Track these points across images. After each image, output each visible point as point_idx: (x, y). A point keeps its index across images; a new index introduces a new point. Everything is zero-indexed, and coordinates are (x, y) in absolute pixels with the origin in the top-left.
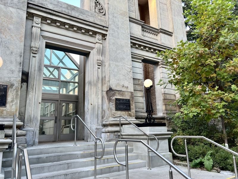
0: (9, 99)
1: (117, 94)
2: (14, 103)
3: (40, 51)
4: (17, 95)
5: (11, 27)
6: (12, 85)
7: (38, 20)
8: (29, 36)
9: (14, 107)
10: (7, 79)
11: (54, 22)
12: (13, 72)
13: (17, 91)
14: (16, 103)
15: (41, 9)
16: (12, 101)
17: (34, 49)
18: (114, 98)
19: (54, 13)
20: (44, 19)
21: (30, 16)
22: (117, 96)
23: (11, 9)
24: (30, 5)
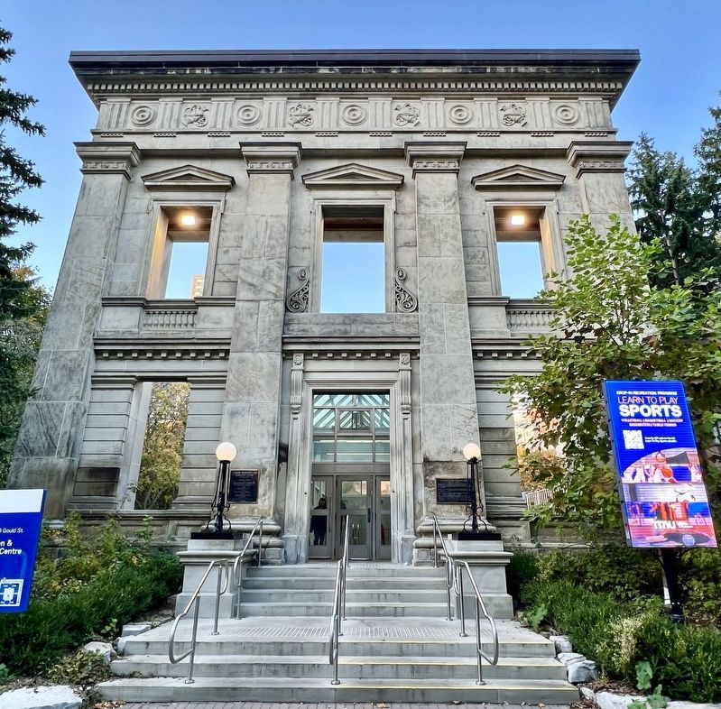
0: (261, 491)
1: (440, 470)
2: (267, 497)
3: (304, 406)
4: (270, 484)
5: (262, 382)
6: (264, 470)
7: (299, 358)
8: (286, 386)
9: (266, 502)
10: (258, 462)
11: (322, 353)
12: (264, 449)
13: (270, 479)
14: (270, 497)
15: (302, 340)
16: (264, 495)
17: (294, 406)
18: (433, 478)
19: (322, 340)
20: (307, 353)
21: (287, 355)
22: (439, 473)
23: (261, 355)
24: (286, 340)
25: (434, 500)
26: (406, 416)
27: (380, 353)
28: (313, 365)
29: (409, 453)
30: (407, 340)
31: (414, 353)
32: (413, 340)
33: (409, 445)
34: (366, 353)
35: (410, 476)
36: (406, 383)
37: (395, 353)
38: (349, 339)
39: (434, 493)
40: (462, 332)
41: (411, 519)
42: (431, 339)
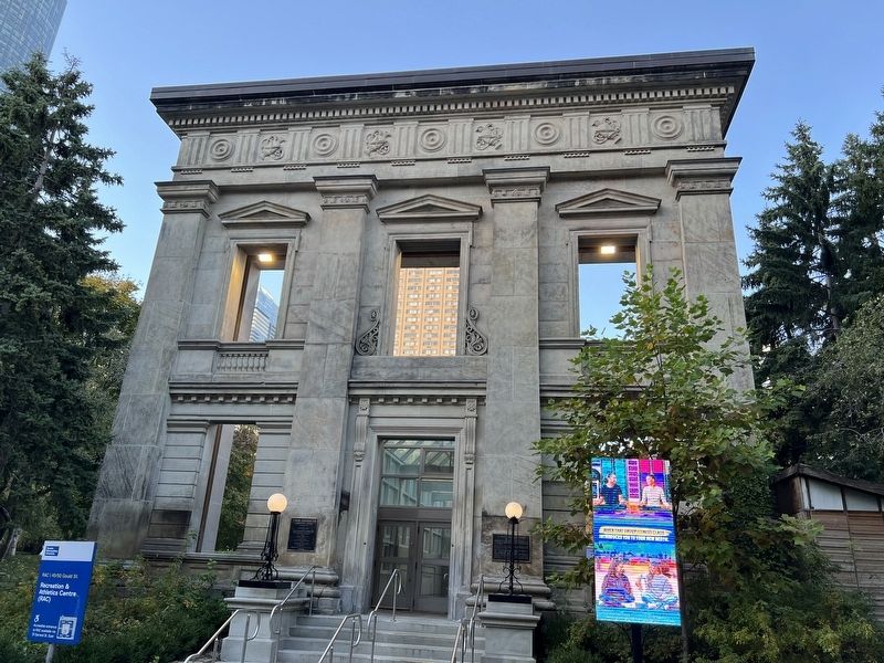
0: (319, 540)
1: (498, 525)
2: (324, 546)
3: (368, 452)
4: (328, 533)
5: (325, 428)
6: (324, 518)
7: (365, 403)
8: (350, 432)
9: (324, 552)
10: (318, 511)
11: (388, 398)
12: (324, 498)
13: (329, 528)
14: (327, 547)
15: (367, 385)
16: (322, 544)
17: (358, 453)
18: (490, 534)
19: (387, 385)
20: (373, 398)
21: (353, 400)
22: (497, 528)
23: (327, 401)
24: (352, 385)
25: (489, 556)
26: (470, 466)
27: (446, 399)
28: (380, 410)
29: (470, 505)
30: (473, 385)
31: (481, 399)
32: (479, 385)
33: (471, 497)
34: (431, 398)
35: (469, 529)
36: (471, 430)
37: (462, 399)
38: (414, 384)
39: (490, 549)
40: (530, 378)
41: (468, 574)
42: (498, 385)
